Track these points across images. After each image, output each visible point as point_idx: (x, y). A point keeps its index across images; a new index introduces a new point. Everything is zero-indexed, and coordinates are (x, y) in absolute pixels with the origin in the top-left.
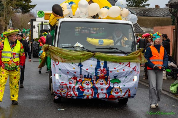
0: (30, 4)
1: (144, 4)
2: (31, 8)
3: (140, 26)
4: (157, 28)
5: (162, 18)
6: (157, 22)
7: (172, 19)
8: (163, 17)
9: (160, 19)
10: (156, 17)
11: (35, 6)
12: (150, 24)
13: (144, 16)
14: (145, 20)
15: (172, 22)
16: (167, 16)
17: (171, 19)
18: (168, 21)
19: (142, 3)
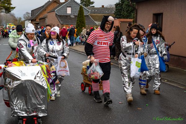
0: (11, 6)
1: (91, 6)
2: (11, 9)
3: (93, 20)
7: (115, 15)
10: (103, 14)
11: (15, 8)
13: (94, 13)
16: (110, 13)
19: (90, 5)
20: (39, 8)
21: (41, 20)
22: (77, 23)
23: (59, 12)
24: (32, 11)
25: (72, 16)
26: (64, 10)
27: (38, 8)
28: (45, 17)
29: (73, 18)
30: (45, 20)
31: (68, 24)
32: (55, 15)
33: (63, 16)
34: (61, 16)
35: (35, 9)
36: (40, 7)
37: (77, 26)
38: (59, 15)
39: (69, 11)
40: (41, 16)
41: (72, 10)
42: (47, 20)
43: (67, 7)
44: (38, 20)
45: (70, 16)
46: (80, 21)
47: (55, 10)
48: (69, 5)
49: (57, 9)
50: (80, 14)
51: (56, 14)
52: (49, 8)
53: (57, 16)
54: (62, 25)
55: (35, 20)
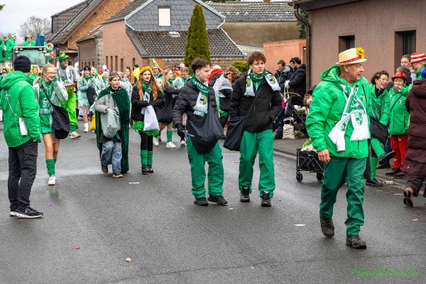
3: (234, 43)
4: (271, 45)
5: (278, 25)
6: (268, 33)
7: (300, 26)
8: (281, 21)
9: (274, 25)
10: (267, 21)
12: (255, 38)
13: (240, 21)
14: (244, 29)
15: (300, 31)
16: (289, 20)
17: (298, 25)
18: (290, 29)
20: (75, 7)
21: (83, 46)
22: (187, 54)
23: (137, 22)
24: (53, 17)
25: (175, 33)
26: (151, 17)
27: (71, 9)
28: (96, 37)
29: (175, 38)
30: (96, 43)
31: (161, 58)
32: (125, 31)
33: (147, 32)
34: (141, 34)
35: (64, 12)
36: (79, 5)
37: (186, 60)
38: (135, 33)
39: (164, 18)
40: (84, 34)
41: (174, 17)
42: (102, 44)
43: (160, 7)
44: (73, 45)
45: (167, 33)
46: (195, 49)
47: (125, 18)
48: (165, 3)
49: (130, 15)
50: (196, 30)
51: (128, 29)
52: (106, 8)
53: (131, 34)
54: (146, 61)
55: (66, 44)
